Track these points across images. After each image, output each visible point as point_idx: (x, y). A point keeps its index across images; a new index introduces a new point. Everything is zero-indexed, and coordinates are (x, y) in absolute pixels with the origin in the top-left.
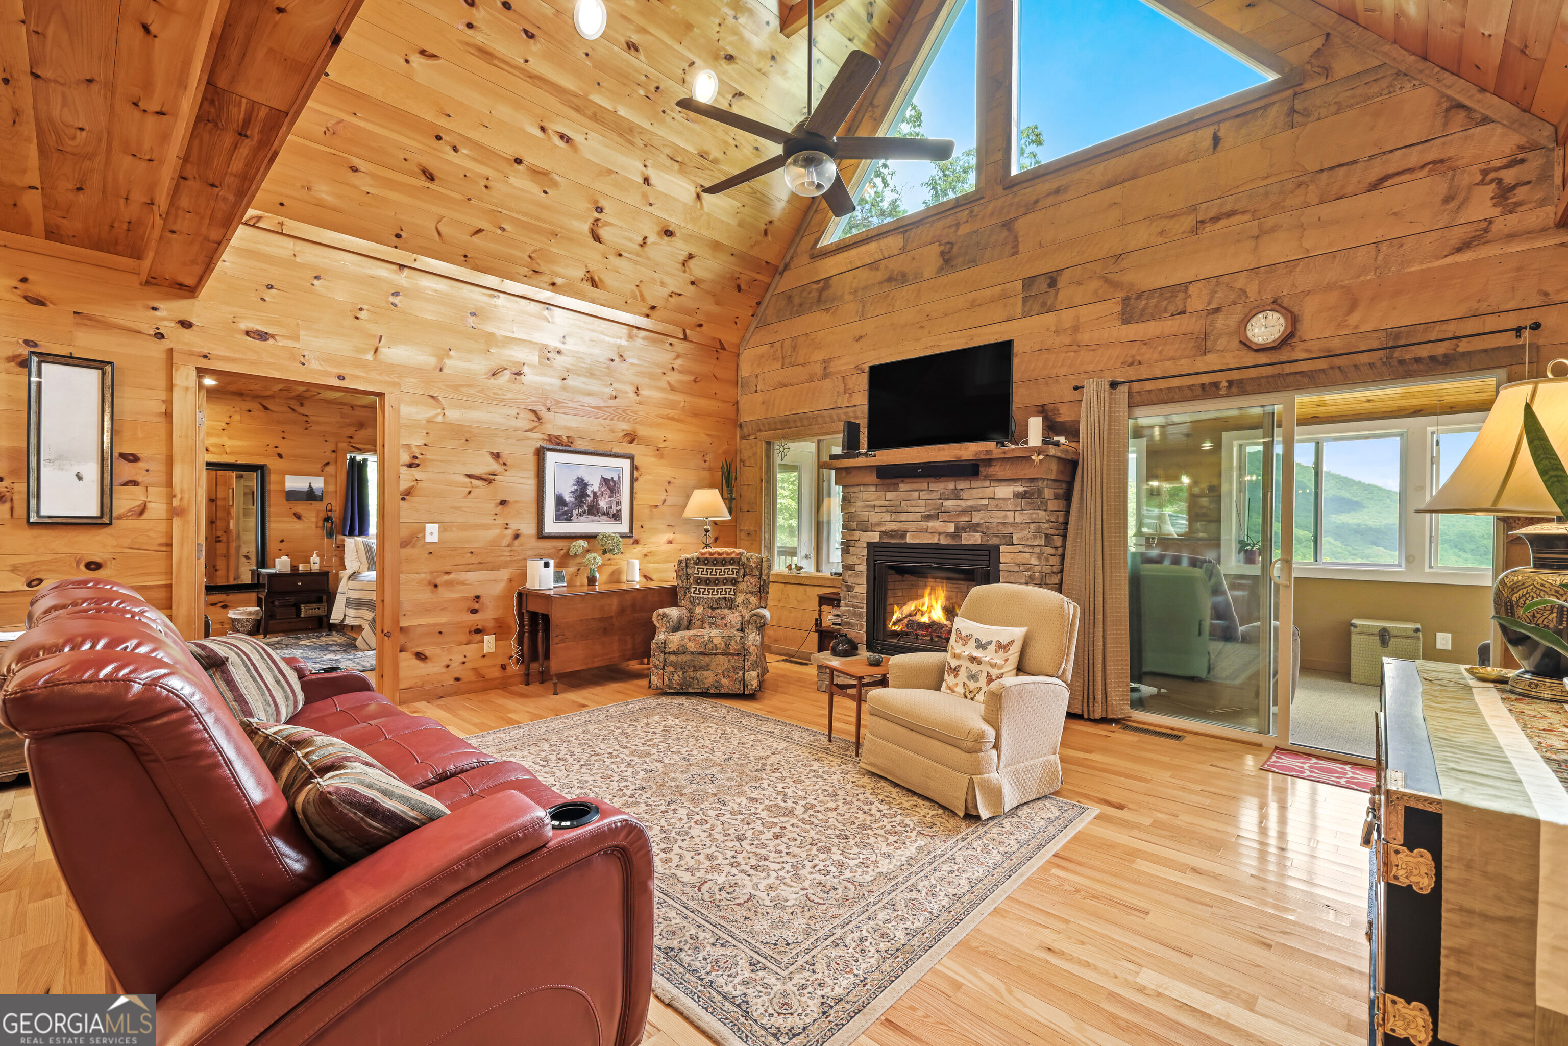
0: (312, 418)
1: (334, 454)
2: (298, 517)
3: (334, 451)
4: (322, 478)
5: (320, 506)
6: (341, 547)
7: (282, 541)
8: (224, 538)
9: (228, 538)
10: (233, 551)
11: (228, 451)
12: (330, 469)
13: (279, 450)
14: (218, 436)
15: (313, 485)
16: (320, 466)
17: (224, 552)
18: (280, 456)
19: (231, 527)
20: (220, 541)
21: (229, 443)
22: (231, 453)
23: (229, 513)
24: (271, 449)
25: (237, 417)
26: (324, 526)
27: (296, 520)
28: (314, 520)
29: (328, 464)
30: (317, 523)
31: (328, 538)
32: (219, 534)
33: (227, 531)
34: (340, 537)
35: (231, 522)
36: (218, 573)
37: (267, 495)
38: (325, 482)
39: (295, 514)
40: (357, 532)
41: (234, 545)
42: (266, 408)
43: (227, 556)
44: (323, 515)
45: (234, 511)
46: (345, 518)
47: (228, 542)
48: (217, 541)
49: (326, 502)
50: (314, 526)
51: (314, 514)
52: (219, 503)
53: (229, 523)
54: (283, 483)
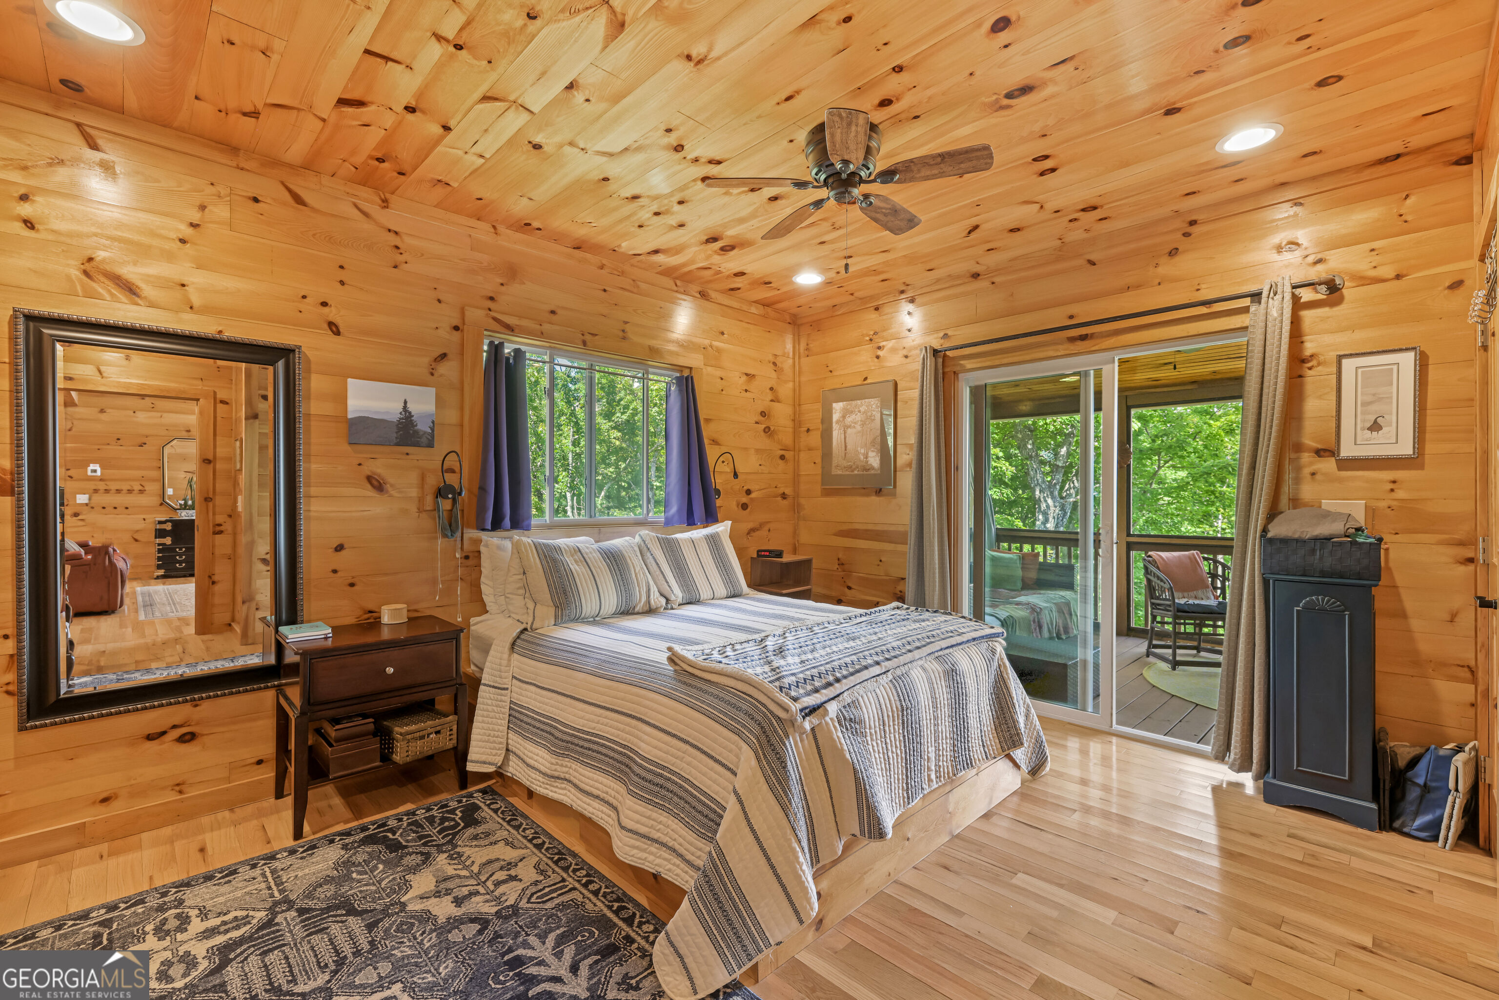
0: (408, 240)
1: (457, 334)
2: (377, 485)
3: (456, 328)
4: (432, 391)
5: (430, 459)
6: (473, 558)
7: (340, 548)
8: (228, 527)
9: (235, 527)
10: (241, 550)
11: (196, 301)
12: (447, 369)
13: (331, 313)
14: (169, 257)
15: (411, 407)
16: (426, 360)
17: (229, 551)
18: (334, 328)
19: (240, 509)
20: (221, 532)
21: (198, 279)
22: (207, 310)
23: (236, 483)
24: (310, 307)
25: (220, 211)
26: (437, 508)
27: (370, 492)
28: (414, 493)
29: (444, 356)
30: (421, 500)
31: (445, 536)
32: (220, 519)
33: (233, 515)
34: (471, 533)
35: (240, 498)
36: (217, 588)
37: (301, 427)
38: (440, 402)
39: (369, 479)
40: (507, 522)
41: (243, 539)
42: (298, 200)
43: (232, 558)
44: (433, 481)
45: (243, 479)
46: (483, 489)
47: (235, 534)
48: (215, 533)
49: (441, 447)
50: (413, 508)
51: (413, 477)
52: (219, 466)
53: (235, 501)
54: (342, 398)
